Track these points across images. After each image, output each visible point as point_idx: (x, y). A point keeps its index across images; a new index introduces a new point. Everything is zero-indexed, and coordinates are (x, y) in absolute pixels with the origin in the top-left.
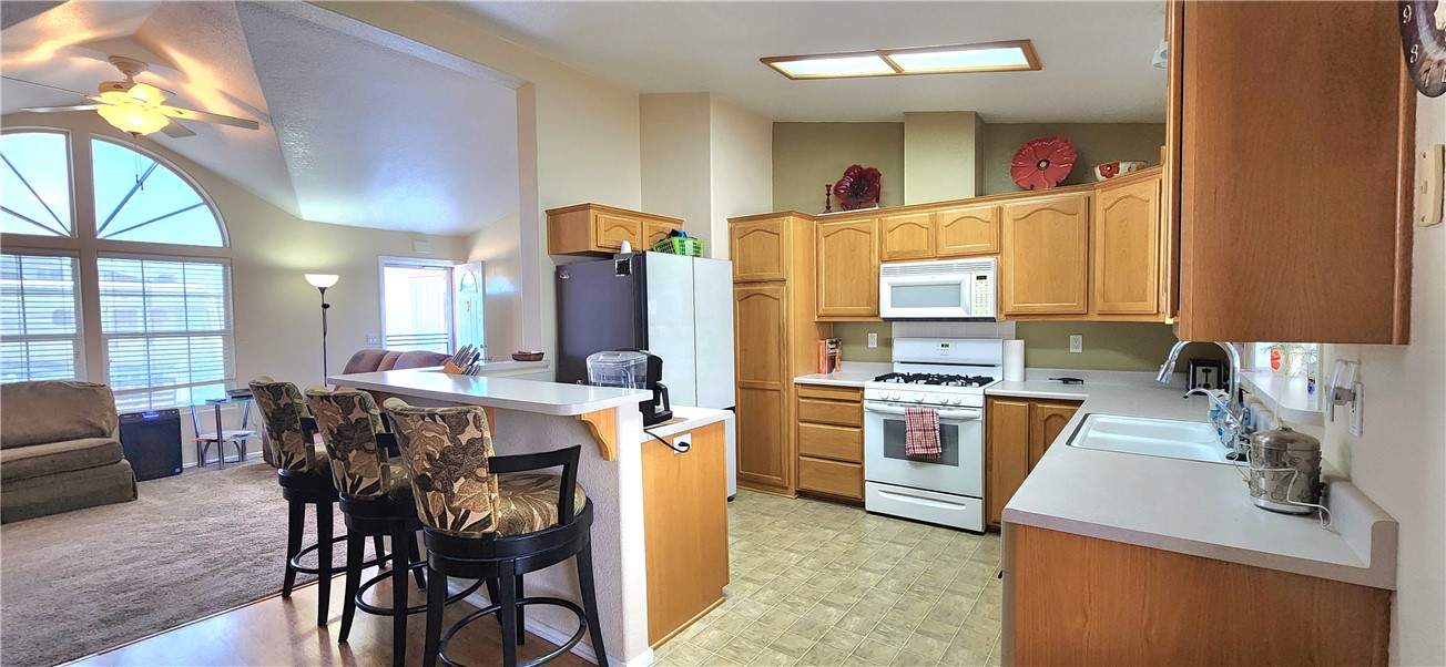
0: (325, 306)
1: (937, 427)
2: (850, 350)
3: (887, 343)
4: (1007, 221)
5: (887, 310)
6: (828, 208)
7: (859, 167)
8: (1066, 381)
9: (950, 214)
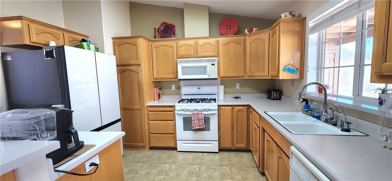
1: (203, 118)
2: (165, 91)
3: (179, 88)
4: (220, 46)
5: (180, 76)
6: (155, 37)
7: (166, 23)
8: (236, 98)
9: (201, 42)
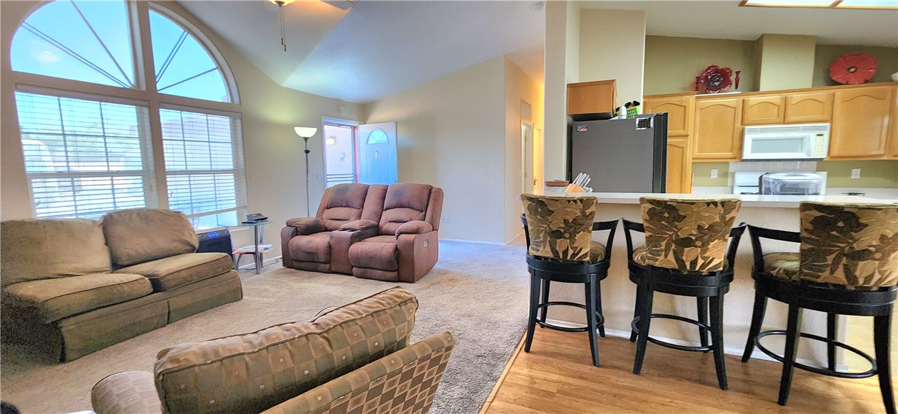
0: (307, 152)
3: (725, 175)
4: (838, 103)
5: (746, 155)
6: (697, 91)
7: (716, 66)
9: (796, 97)
